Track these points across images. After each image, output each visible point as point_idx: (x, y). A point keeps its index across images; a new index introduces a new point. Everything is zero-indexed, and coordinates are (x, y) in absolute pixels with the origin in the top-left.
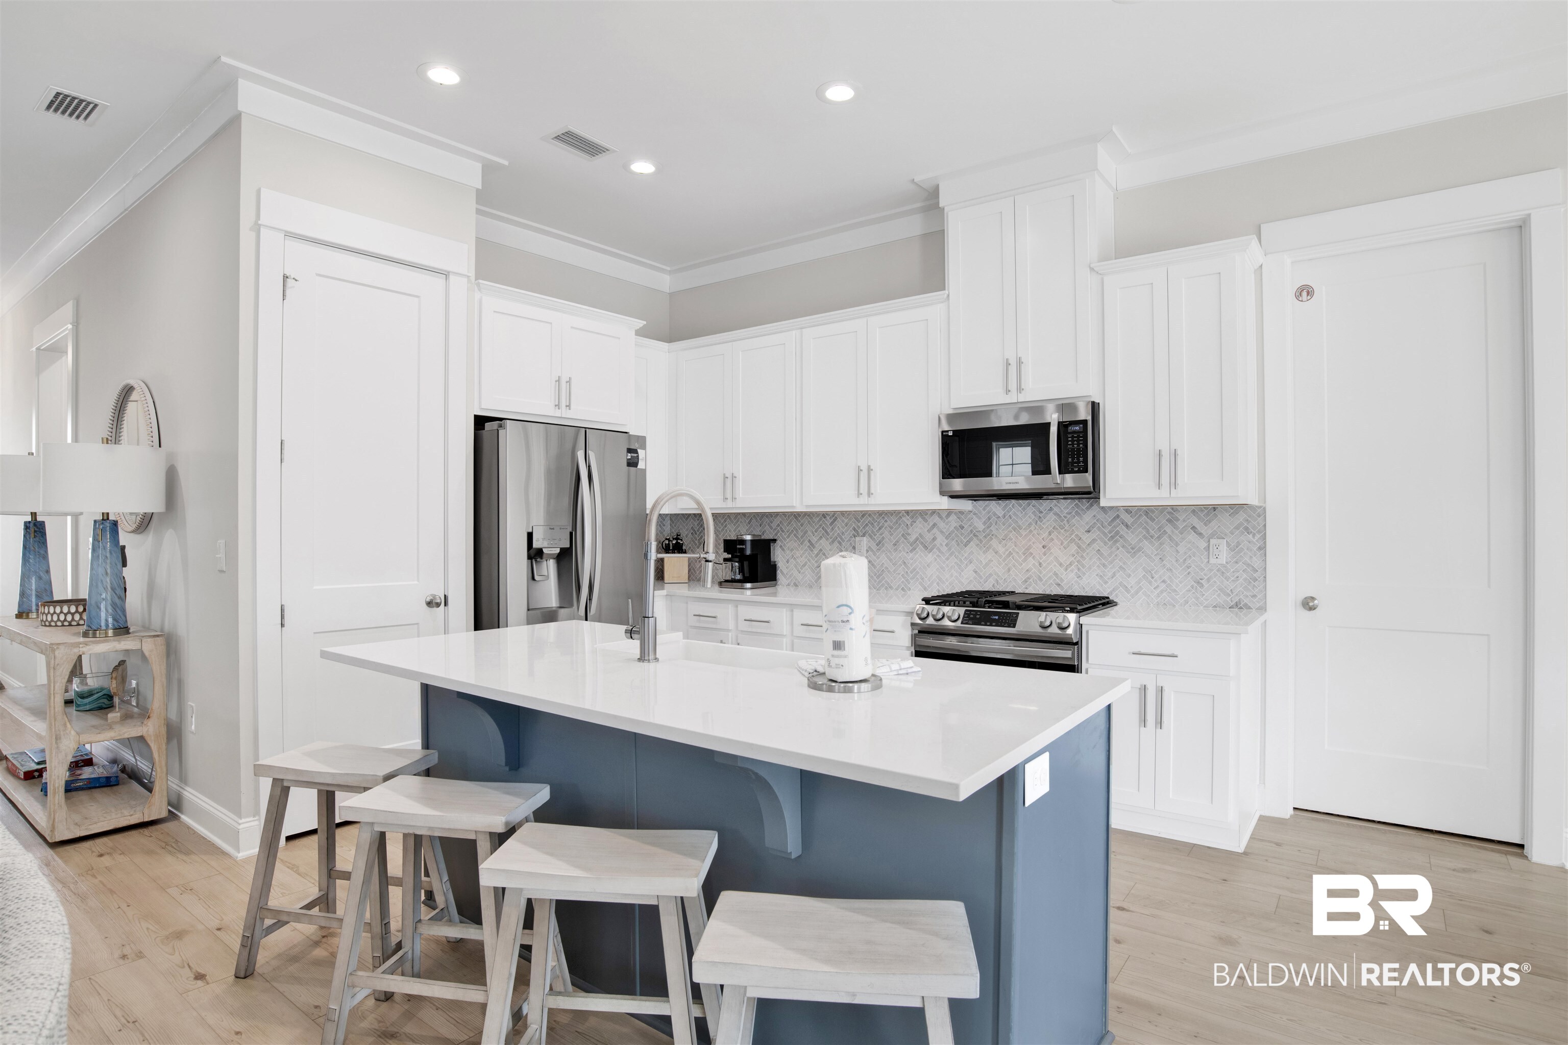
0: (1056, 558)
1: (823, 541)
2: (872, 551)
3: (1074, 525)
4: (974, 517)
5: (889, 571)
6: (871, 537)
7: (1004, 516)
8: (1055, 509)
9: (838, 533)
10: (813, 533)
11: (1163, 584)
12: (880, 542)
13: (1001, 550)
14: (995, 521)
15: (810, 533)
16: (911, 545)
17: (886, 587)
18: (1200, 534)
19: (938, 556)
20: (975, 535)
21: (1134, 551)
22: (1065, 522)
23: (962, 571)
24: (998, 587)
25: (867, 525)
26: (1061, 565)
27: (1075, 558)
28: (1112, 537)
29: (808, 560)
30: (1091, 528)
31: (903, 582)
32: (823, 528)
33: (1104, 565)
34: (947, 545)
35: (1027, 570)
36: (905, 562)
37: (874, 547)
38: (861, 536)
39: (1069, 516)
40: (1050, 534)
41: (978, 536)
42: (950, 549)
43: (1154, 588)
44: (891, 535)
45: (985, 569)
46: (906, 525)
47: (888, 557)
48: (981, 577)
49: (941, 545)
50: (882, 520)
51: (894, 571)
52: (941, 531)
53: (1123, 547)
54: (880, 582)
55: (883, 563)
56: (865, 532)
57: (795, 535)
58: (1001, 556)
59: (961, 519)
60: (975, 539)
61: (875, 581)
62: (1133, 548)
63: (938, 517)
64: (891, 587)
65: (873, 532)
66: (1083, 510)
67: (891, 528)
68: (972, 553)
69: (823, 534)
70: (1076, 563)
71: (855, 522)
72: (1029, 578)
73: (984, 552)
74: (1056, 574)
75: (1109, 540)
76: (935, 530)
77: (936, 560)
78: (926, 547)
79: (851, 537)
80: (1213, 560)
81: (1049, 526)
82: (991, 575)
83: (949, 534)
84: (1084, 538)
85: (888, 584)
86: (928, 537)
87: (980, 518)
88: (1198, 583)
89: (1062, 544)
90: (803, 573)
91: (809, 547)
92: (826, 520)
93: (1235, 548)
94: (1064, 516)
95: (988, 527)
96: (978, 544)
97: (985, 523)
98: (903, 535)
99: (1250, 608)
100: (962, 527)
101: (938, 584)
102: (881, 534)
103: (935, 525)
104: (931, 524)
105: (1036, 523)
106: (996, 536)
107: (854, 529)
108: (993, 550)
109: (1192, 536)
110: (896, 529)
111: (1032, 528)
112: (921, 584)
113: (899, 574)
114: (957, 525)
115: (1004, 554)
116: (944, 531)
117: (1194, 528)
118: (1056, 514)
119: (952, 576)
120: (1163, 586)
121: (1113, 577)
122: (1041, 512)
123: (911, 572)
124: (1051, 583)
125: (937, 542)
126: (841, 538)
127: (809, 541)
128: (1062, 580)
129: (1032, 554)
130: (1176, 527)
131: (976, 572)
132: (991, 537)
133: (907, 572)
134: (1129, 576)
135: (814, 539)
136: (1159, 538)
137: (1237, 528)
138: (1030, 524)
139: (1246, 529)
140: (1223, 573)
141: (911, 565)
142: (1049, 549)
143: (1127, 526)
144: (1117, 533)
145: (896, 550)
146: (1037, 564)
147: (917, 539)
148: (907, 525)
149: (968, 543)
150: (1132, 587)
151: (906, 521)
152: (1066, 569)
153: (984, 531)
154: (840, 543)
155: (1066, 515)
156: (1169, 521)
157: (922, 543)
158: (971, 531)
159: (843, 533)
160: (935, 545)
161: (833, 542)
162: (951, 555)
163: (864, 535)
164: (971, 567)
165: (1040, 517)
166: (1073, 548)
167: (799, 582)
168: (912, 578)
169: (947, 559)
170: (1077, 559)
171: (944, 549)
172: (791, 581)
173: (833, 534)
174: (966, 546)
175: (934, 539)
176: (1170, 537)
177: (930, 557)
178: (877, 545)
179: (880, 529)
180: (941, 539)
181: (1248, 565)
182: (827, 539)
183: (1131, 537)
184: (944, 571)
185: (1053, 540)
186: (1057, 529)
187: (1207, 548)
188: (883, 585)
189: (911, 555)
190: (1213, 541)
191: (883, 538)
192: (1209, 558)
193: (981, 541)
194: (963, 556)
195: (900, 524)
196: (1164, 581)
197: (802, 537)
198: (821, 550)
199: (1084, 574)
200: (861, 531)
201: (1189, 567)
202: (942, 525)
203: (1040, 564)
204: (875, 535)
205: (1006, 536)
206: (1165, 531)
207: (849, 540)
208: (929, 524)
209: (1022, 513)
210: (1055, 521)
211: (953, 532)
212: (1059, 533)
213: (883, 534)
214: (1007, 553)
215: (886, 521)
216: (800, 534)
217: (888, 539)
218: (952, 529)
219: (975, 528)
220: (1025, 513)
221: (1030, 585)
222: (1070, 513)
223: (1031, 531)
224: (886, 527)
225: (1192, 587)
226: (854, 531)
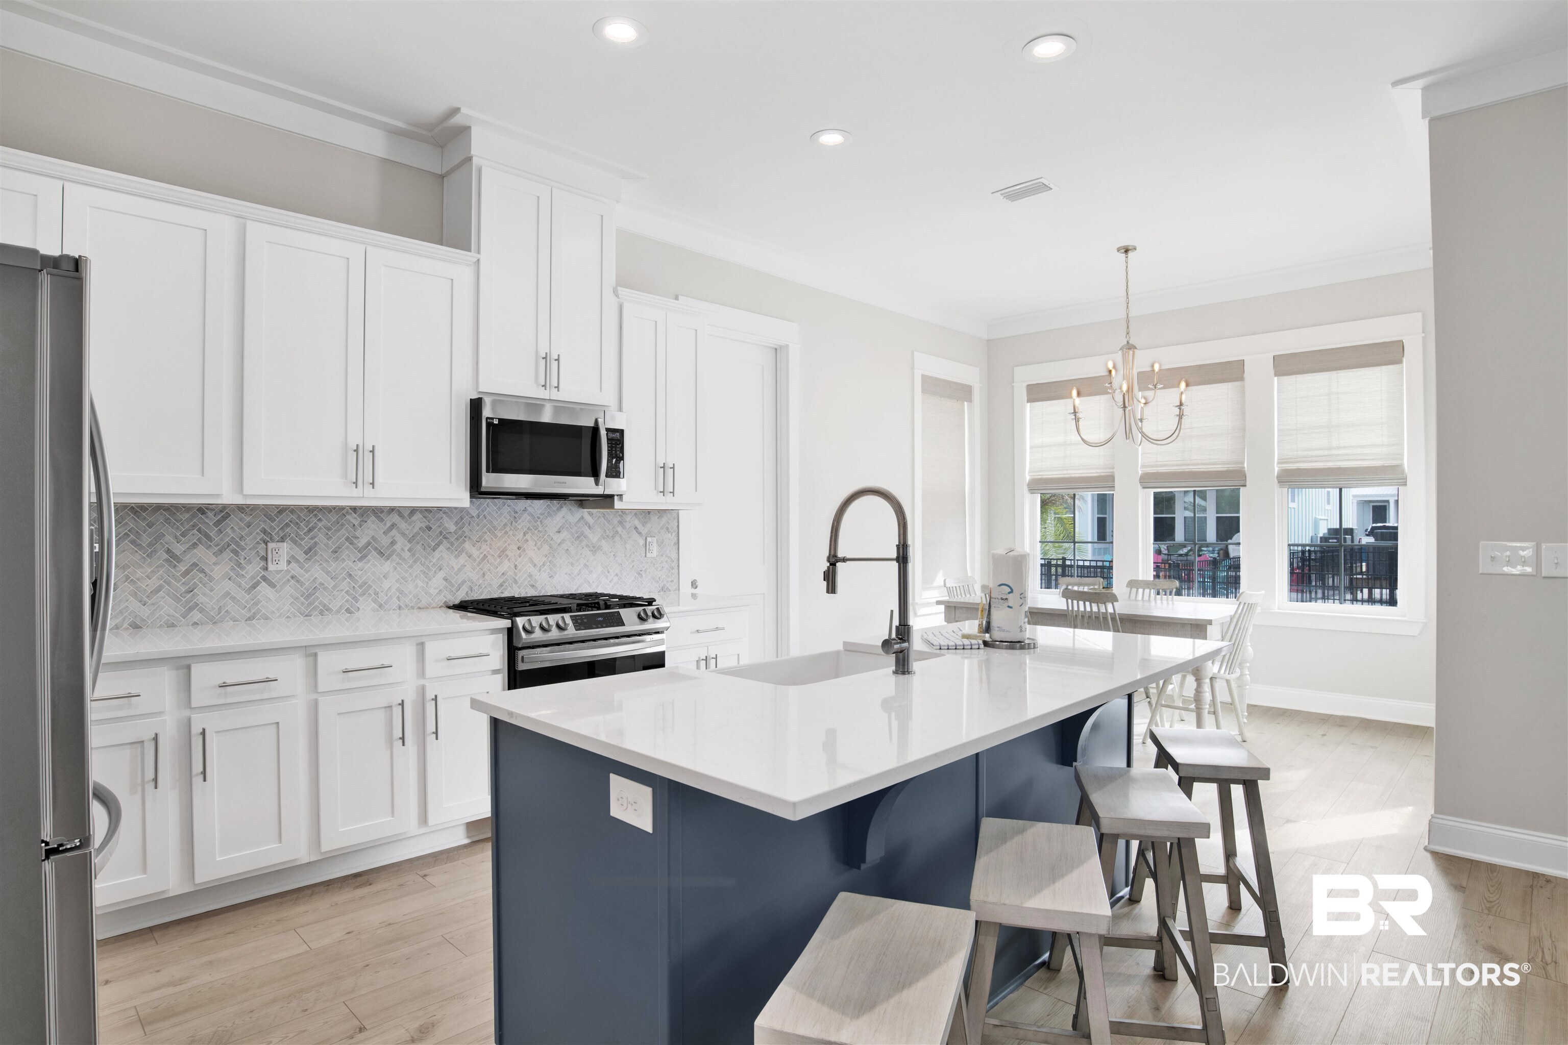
0: (531, 559)
1: (200, 551)
2: (298, 561)
3: (547, 526)
4: (444, 516)
5: (325, 589)
6: (295, 542)
7: (478, 516)
8: (530, 510)
9: (233, 538)
10: (176, 537)
11: (616, 577)
12: (310, 549)
13: (475, 552)
14: (468, 522)
15: (168, 538)
16: (360, 551)
17: (321, 610)
18: (640, 533)
19: (398, 564)
20: (445, 538)
21: (595, 549)
22: (539, 523)
23: (430, 580)
24: (472, 594)
25: (287, 525)
26: (535, 566)
27: (548, 559)
28: (578, 537)
29: (164, 582)
30: (561, 529)
31: (347, 601)
32: (199, 530)
33: (572, 564)
34: (409, 550)
35: (503, 574)
36: (351, 575)
37: (301, 557)
38: (278, 541)
39: (542, 517)
40: (525, 534)
41: (448, 538)
42: (413, 555)
43: (610, 582)
44: (329, 538)
45: (457, 576)
46: (352, 525)
47: (323, 569)
48: (452, 585)
49: (402, 550)
50: (314, 519)
51: (334, 587)
52: (402, 533)
53: (587, 546)
54: (311, 604)
55: (316, 578)
56: (285, 535)
57: (133, 542)
58: (475, 560)
59: (428, 519)
60: (445, 541)
61: (303, 604)
62: (594, 547)
63: (399, 515)
64: (329, 610)
65: (297, 535)
66: (554, 511)
67: (329, 529)
68: (441, 558)
69: (199, 540)
70: (549, 563)
71: (265, 521)
72: (504, 582)
73: (456, 556)
74: (530, 576)
75: (575, 540)
76: (394, 532)
77: (396, 569)
78: (381, 554)
79: (258, 543)
80: (649, 555)
81: (524, 527)
82: (464, 582)
83: (413, 536)
84: (555, 538)
85: (325, 606)
86: (385, 541)
87: (451, 518)
88: (639, 574)
89: (535, 545)
90: (153, 604)
91: (167, 560)
92: (207, 517)
93: (660, 544)
94: (537, 517)
95: (460, 528)
96: (449, 548)
97: (456, 524)
98: (347, 539)
99: (670, 591)
100: (429, 528)
101: (398, 598)
102: (312, 538)
103: (393, 526)
104: (389, 524)
105: (511, 524)
106: (470, 538)
107: (264, 531)
108: (467, 554)
109: (635, 535)
110: (338, 530)
111: (508, 529)
112: (375, 601)
113: (342, 590)
114: (424, 525)
115: (479, 557)
116: (407, 532)
117: (636, 528)
118: (530, 514)
119: (417, 586)
120: (616, 579)
121: (579, 575)
122: (517, 512)
123: (360, 587)
124: (526, 585)
125: (397, 547)
126: (238, 545)
127: (168, 551)
128: (536, 581)
129: (507, 556)
130: (624, 527)
131: (446, 580)
132: (463, 540)
133: (354, 587)
134: (591, 572)
135: (178, 549)
136: (613, 537)
137: (662, 528)
138: (505, 525)
139: (667, 529)
140: (654, 564)
141: (360, 577)
142: (524, 550)
143: (589, 527)
144: (582, 533)
145: (337, 558)
146: (513, 566)
147: (369, 544)
148: (354, 525)
149: (437, 546)
150: (593, 582)
151: (352, 520)
152: (540, 570)
153: (455, 532)
154: (236, 553)
155: (539, 516)
156: (620, 523)
157: (376, 549)
158: (441, 533)
159: (242, 537)
160: (394, 551)
161: (221, 551)
162: (415, 562)
163: (282, 540)
164: (441, 575)
165: (515, 518)
166: (546, 548)
167: (143, 620)
168: (363, 594)
169: (411, 567)
170: (549, 559)
171: (407, 554)
172: (124, 620)
173: (222, 540)
174: (434, 551)
175: (393, 543)
176: (621, 536)
177: (387, 566)
178: (306, 553)
179: (310, 530)
180: (401, 542)
181: (669, 557)
182: (209, 547)
183: (593, 537)
184: (406, 582)
185: (527, 541)
186: (531, 529)
187: (645, 545)
188: (315, 608)
189: (360, 564)
190: (649, 539)
191: (316, 544)
192: (646, 553)
193: (452, 544)
194: (430, 562)
195: (343, 525)
196: (616, 575)
197: (150, 545)
198: (195, 565)
199: (556, 573)
200: (278, 533)
201: (633, 561)
202: (403, 525)
203: (516, 566)
204: (302, 539)
205: (480, 538)
206: (617, 531)
207: (254, 548)
208: (385, 525)
209: (497, 513)
210: (529, 522)
211: (417, 534)
212: (533, 534)
213: (315, 537)
214: (482, 556)
215: (320, 520)
216: (146, 539)
217: (324, 545)
218: (416, 529)
219: (445, 528)
220: (501, 513)
221: (505, 589)
222: (543, 514)
223: (506, 533)
224: (320, 529)
225: (635, 577)
226: (264, 534)
